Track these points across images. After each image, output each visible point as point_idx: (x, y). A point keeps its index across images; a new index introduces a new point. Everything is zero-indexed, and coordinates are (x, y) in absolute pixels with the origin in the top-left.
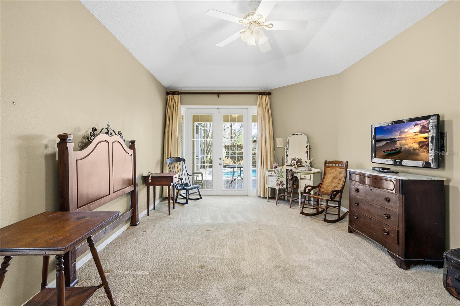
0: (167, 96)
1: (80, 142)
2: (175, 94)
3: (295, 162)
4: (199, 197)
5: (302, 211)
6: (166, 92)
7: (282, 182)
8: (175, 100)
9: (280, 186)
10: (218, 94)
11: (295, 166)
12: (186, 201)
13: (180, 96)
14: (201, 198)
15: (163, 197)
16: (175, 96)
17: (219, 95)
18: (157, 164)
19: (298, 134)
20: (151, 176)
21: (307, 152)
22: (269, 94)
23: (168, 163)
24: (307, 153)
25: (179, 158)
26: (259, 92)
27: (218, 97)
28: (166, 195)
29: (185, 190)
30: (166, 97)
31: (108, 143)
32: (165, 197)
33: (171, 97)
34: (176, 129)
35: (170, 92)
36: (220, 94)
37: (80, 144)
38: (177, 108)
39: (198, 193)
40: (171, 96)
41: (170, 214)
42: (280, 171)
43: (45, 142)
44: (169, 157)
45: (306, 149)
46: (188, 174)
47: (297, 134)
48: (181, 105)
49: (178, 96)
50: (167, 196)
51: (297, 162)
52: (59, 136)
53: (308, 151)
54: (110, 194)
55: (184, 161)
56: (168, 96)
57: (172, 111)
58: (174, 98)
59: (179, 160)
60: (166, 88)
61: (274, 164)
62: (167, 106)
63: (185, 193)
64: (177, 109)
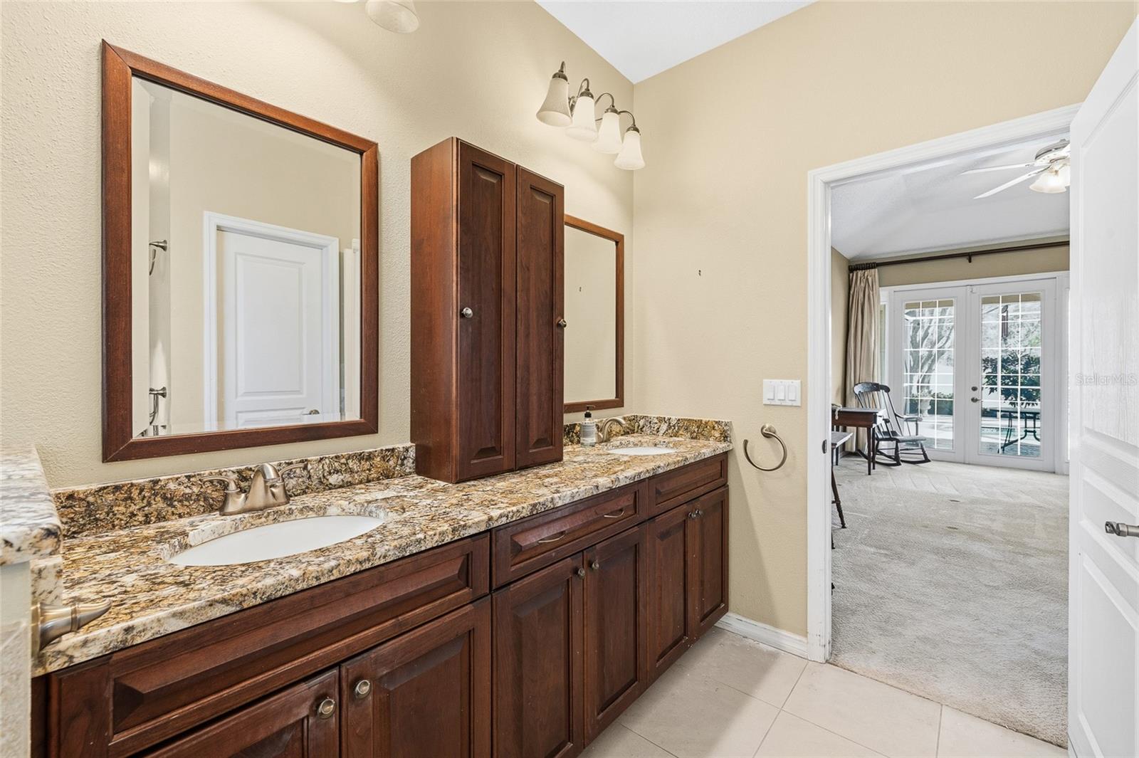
0: (851, 275)
2: (867, 269)
4: (922, 458)
6: (849, 267)
8: (867, 279)
10: (969, 256)
13: (878, 271)
14: (928, 461)
15: (846, 450)
16: (867, 272)
17: (972, 258)
18: (837, 394)
20: (837, 410)
23: (857, 393)
25: (877, 385)
27: (970, 262)
28: (852, 448)
29: (895, 442)
30: (849, 276)
32: (849, 450)
33: (859, 275)
34: (871, 334)
35: (857, 265)
36: (975, 254)
38: (871, 293)
39: (920, 451)
40: (860, 273)
44: (857, 382)
46: (896, 415)
48: (880, 286)
49: (875, 272)
50: (854, 450)
55: (886, 389)
56: (853, 276)
57: (862, 300)
58: (866, 275)
59: (877, 387)
60: (849, 261)
62: (852, 292)
63: (895, 447)
64: (871, 296)
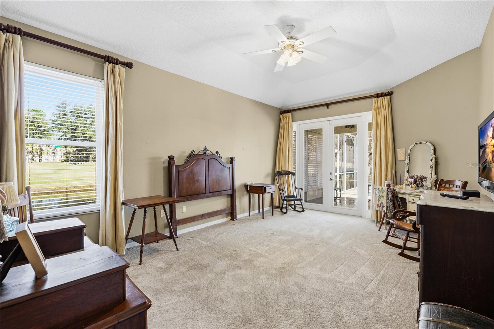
0: (280, 116)
1: (185, 160)
2: (286, 113)
3: (412, 180)
5: (387, 239)
6: (280, 112)
7: (382, 203)
8: (286, 118)
9: (380, 208)
10: (327, 105)
11: (413, 185)
12: (286, 211)
13: (291, 113)
14: (303, 211)
16: (286, 115)
17: (329, 106)
19: (422, 143)
21: (431, 167)
22: (389, 94)
24: (431, 169)
25: (289, 171)
26: (375, 94)
27: (328, 108)
31: (205, 160)
33: (283, 116)
34: (287, 145)
35: (283, 111)
36: (330, 104)
37: (185, 161)
41: (264, 218)
42: (381, 190)
43: (163, 160)
45: (430, 163)
46: (296, 187)
47: (420, 143)
48: (292, 122)
51: (415, 181)
52: (169, 157)
53: (434, 165)
54: (206, 193)
55: (294, 174)
57: (284, 129)
60: (280, 109)
61: (386, 182)
62: (280, 125)
64: (288, 126)
